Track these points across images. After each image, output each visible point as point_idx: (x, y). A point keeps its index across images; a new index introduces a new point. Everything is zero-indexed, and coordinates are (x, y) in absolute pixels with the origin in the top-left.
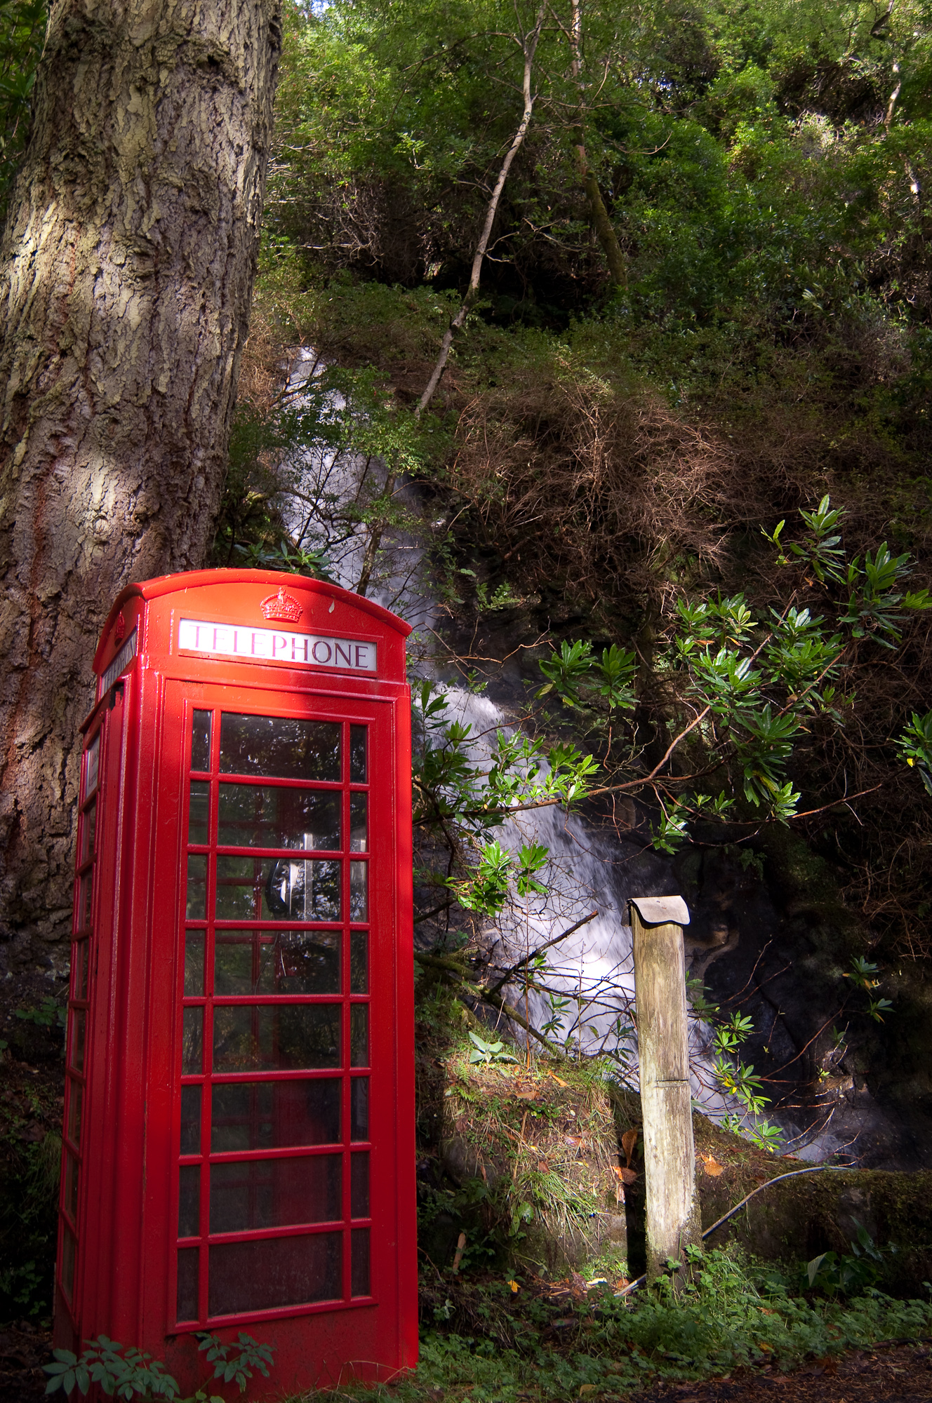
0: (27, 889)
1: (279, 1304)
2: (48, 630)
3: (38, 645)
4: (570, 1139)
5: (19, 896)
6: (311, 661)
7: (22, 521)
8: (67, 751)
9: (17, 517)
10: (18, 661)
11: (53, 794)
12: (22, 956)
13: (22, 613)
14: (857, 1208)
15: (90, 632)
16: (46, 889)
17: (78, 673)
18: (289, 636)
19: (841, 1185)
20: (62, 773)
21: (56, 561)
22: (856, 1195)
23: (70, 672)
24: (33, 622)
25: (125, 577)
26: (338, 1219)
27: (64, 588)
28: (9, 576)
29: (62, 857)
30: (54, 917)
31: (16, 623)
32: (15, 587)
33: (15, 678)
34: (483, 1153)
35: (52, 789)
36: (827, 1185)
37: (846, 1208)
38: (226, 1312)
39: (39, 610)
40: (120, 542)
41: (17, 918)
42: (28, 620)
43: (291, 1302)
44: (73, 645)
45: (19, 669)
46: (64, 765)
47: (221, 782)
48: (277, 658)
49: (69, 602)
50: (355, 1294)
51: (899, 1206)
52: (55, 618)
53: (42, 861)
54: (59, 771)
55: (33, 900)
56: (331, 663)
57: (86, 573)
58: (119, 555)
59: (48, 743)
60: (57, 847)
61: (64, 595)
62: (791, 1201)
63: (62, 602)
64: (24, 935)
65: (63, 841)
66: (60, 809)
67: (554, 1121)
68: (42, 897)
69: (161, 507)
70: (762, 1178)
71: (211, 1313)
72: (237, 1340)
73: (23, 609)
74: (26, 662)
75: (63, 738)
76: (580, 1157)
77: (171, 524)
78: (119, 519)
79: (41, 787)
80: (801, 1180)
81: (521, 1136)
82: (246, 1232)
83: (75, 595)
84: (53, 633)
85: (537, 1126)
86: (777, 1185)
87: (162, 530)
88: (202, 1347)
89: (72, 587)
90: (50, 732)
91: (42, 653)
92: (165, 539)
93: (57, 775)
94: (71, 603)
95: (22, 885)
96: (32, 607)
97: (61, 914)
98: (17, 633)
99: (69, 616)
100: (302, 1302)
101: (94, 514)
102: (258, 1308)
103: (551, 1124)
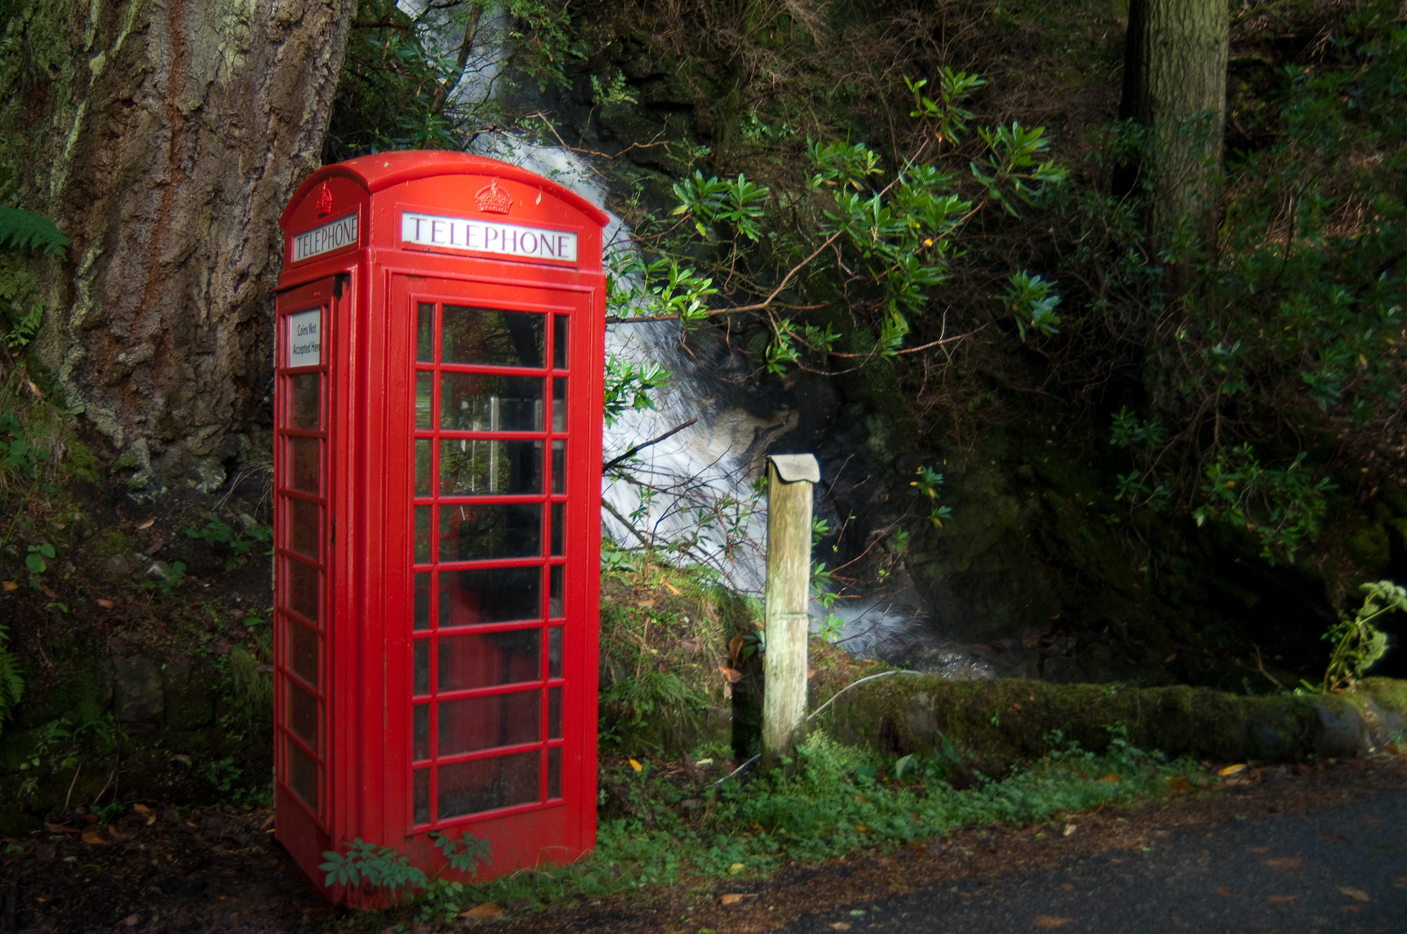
0: (178, 408)
1: (492, 807)
2: (190, 145)
3: (181, 160)
4: (686, 644)
5: (169, 414)
6: (519, 252)
7: (157, 22)
8: (212, 270)
9: (152, 18)
10: (160, 177)
11: (199, 314)
12: (173, 471)
13: (163, 126)
14: (923, 708)
15: (232, 147)
16: (194, 407)
17: (222, 191)
18: (499, 227)
19: (911, 689)
20: (207, 293)
21: (196, 67)
22: (923, 698)
23: (214, 190)
24: (174, 135)
25: (267, 89)
26: (537, 740)
27: (206, 98)
28: (146, 84)
29: (209, 376)
30: (203, 433)
31: (158, 137)
32: (154, 96)
33: (157, 195)
34: (612, 656)
35: (198, 309)
36: (900, 689)
37: (914, 707)
38: (451, 815)
39: (179, 123)
40: (262, 51)
41: (168, 434)
42: (169, 134)
43: (501, 805)
44: (216, 162)
45: (161, 185)
46: (209, 283)
47: (442, 371)
48: (490, 249)
49: (212, 114)
50: (550, 797)
51: (957, 708)
52: (196, 132)
53: (189, 380)
54: (204, 290)
55: (184, 418)
56: (536, 254)
57: (228, 84)
58: (261, 65)
59: (193, 262)
60: (204, 366)
61: (206, 108)
62: (869, 701)
63: (203, 115)
64: (174, 450)
65: (211, 360)
66: (206, 329)
67: (672, 627)
68: (191, 415)
69: (304, 13)
70: (846, 680)
71: (439, 817)
72: (463, 837)
73: (165, 122)
74: (168, 178)
75: (209, 258)
76: (694, 660)
77: (315, 32)
78: (262, 26)
79: (186, 307)
80: (878, 683)
81: (643, 640)
82: (466, 754)
83: (218, 107)
84: (195, 148)
85: (657, 631)
86: (860, 687)
87: (306, 39)
88: (437, 844)
89: (213, 99)
90: (195, 251)
91: (185, 170)
92: (309, 49)
93: (202, 295)
94: (213, 117)
95: (171, 402)
96: (171, 119)
97: (209, 430)
98: (159, 148)
99: (211, 131)
100: (508, 805)
101: (235, 19)
102: (475, 811)
103: (669, 630)
